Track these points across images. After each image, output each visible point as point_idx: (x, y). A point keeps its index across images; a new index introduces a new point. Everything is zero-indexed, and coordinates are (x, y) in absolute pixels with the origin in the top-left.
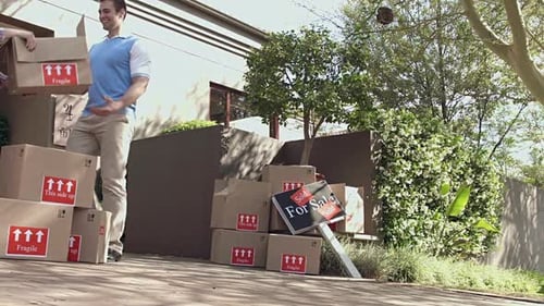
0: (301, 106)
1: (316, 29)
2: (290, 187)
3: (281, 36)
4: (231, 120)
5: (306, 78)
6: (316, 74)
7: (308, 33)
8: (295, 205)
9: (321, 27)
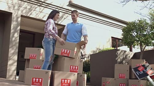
0: (139, 42)
1: (142, 20)
2: (138, 66)
3: (132, 22)
4: (118, 47)
5: (140, 34)
6: (143, 33)
7: (140, 21)
8: (139, 71)
9: (144, 19)
